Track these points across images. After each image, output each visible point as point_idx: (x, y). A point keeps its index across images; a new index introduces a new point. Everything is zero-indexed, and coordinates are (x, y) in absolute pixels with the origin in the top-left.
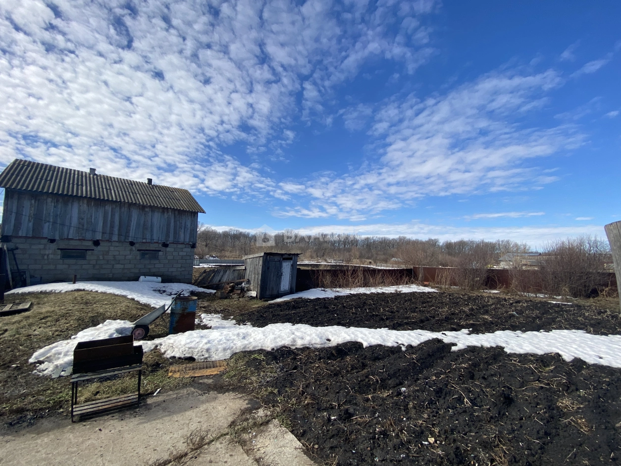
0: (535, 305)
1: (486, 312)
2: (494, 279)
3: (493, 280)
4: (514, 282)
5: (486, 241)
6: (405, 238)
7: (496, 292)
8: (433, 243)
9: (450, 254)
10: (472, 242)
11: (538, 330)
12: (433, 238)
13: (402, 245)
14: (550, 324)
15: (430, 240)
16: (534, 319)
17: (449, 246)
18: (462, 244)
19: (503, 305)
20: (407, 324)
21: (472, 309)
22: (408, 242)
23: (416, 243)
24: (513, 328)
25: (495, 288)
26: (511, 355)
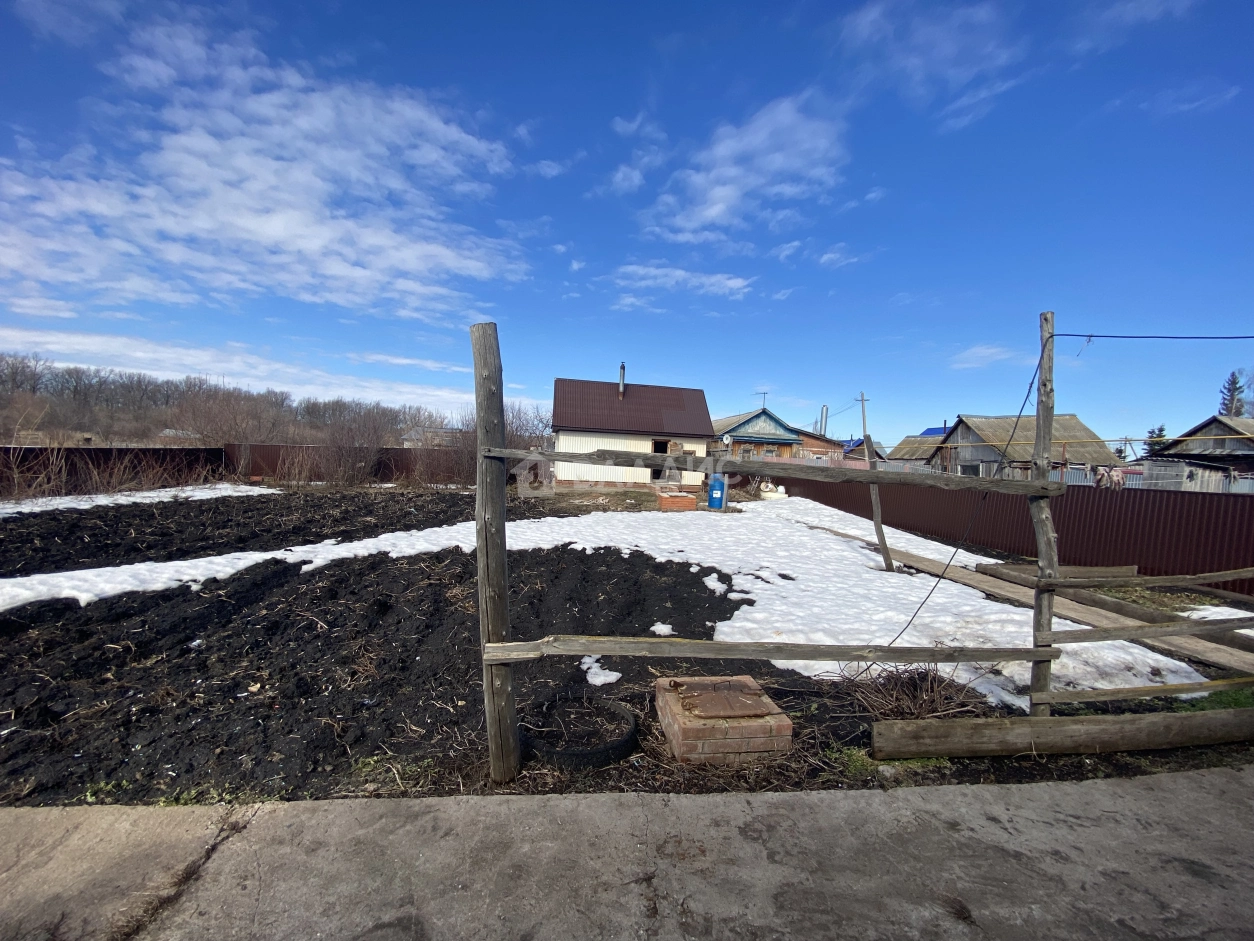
0: (441, 497)
1: (370, 513)
2: (389, 464)
3: (387, 467)
4: (419, 468)
5: (384, 404)
6: (202, 382)
7: (390, 485)
8: (277, 401)
9: (314, 426)
10: (359, 405)
11: (440, 526)
12: (278, 389)
13: (192, 398)
14: (456, 517)
15: (270, 393)
16: (437, 514)
17: (312, 410)
18: (338, 407)
19: (398, 502)
20: (203, 549)
21: (347, 511)
22: (214, 394)
23: (233, 398)
24: (407, 528)
25: (389, 481)
26: (398, 559)
